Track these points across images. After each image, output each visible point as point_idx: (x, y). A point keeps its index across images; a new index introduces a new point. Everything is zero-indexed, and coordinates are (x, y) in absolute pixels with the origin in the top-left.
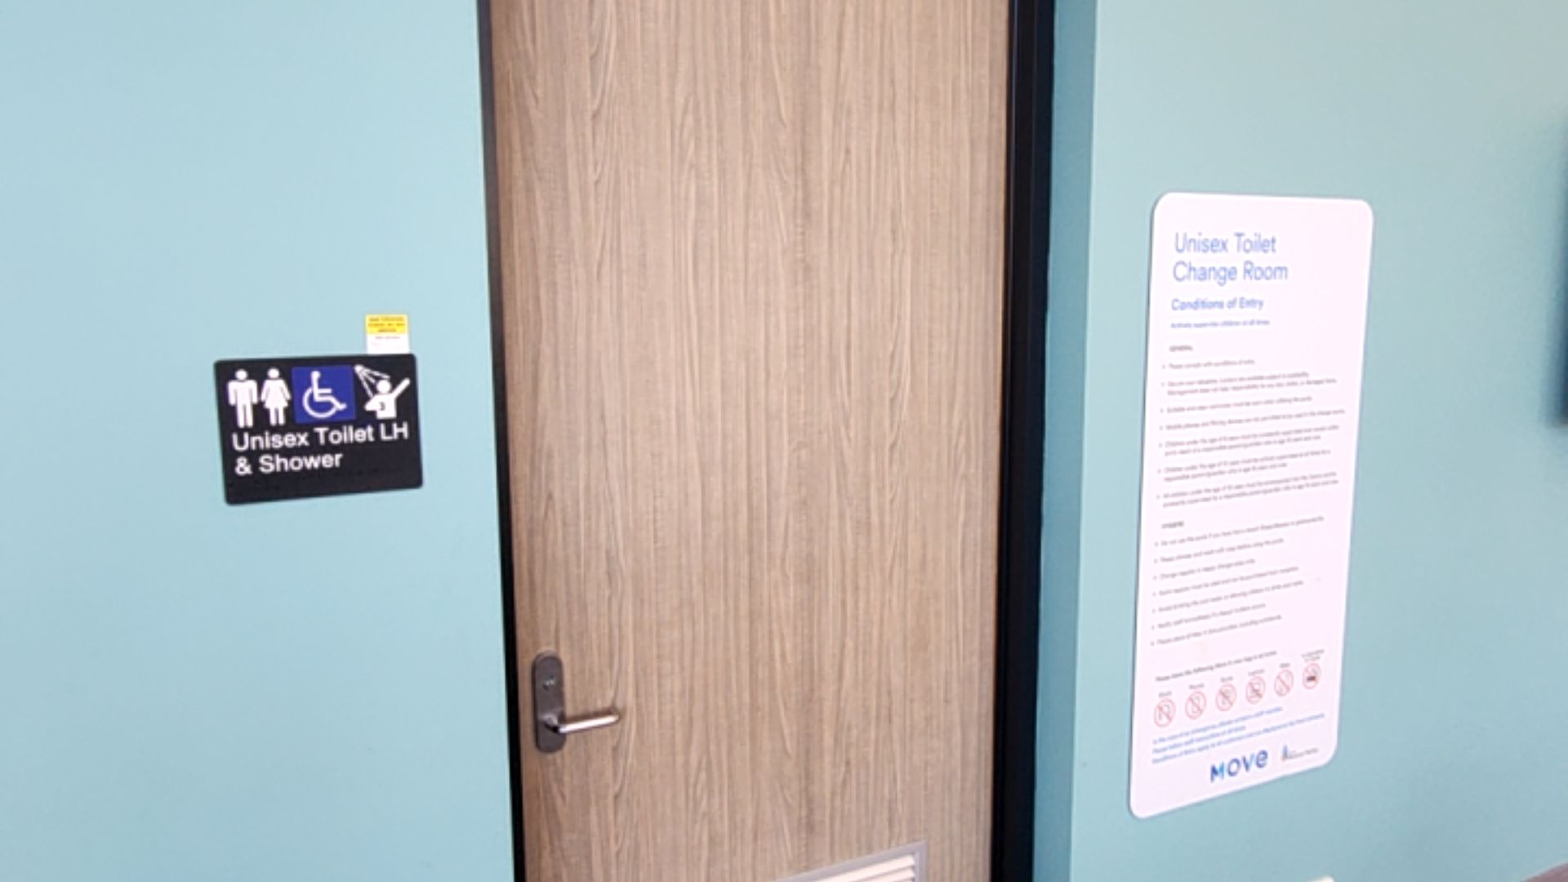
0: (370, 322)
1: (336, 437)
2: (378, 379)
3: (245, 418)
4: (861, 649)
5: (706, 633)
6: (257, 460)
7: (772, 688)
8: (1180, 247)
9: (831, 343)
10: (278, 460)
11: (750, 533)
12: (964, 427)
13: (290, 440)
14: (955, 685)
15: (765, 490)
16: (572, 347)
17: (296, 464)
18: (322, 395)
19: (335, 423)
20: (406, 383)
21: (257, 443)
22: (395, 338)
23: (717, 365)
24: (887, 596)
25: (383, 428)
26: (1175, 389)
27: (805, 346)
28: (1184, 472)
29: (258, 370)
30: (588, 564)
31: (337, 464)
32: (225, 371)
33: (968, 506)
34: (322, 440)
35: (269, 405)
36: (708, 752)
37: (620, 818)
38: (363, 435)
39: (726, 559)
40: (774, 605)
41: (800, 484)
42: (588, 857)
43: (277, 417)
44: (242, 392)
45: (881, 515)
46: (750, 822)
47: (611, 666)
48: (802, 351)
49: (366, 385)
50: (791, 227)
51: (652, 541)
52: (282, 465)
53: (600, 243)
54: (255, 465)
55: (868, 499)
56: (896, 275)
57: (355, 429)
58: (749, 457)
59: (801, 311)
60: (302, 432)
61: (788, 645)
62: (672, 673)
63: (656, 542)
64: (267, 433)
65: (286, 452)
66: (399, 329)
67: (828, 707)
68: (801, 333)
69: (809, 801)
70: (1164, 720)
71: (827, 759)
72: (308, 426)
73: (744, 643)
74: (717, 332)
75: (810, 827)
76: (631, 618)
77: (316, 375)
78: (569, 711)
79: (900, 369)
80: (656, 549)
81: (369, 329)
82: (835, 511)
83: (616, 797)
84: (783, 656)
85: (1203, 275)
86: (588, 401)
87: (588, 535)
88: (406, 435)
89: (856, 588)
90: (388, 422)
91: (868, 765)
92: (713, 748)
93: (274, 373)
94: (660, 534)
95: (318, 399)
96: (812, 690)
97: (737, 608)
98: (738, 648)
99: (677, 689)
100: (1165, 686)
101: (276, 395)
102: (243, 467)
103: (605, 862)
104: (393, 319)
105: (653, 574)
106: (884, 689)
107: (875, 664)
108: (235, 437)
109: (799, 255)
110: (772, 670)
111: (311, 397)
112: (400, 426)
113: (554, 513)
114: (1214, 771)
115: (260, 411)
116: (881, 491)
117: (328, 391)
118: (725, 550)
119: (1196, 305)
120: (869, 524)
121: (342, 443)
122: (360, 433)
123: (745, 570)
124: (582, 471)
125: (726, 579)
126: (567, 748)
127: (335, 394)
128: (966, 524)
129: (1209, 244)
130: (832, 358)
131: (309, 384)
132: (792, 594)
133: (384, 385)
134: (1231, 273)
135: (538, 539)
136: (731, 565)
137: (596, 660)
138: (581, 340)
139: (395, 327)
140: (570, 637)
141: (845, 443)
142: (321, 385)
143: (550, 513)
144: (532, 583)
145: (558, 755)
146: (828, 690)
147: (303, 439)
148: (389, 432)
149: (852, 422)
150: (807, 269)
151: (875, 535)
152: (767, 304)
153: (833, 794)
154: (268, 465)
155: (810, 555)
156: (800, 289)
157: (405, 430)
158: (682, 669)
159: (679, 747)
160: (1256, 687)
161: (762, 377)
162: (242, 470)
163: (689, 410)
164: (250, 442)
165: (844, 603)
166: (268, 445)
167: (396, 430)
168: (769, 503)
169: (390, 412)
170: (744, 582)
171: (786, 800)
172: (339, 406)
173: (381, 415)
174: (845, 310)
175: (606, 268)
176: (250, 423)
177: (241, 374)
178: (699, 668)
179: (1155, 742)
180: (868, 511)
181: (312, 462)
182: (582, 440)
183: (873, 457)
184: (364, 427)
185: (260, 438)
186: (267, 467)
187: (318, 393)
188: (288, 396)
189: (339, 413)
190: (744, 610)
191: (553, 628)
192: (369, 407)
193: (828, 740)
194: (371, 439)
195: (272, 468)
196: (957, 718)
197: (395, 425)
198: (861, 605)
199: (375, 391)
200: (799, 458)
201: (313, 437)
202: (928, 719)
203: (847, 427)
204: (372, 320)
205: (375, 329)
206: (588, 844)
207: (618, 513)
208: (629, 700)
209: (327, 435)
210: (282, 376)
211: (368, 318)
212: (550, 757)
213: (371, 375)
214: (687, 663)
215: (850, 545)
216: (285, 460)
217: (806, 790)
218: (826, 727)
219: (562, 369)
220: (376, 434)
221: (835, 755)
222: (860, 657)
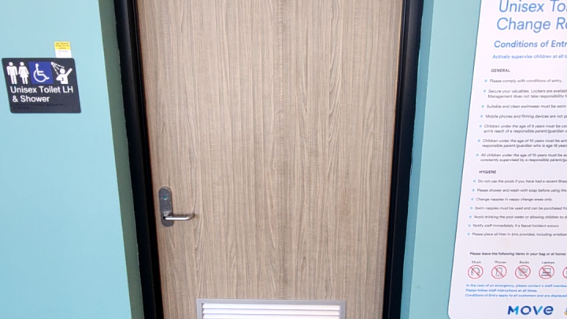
0: (56, 45)
1: (47, 90)
2: (60, 68)
3: (14, 81)
4: (312, 208)
5: (234, 189)
6: (20, 97)
7: (266, 218)
8: (503, 8)
9: (297, 63)
10: (27, 98)
11: (255, 148)
12: (373, 108)
13: (30, 90)
14: (364, 234)
15: (262, 130)
16: (171, 61)
17: (33, 99)
18: (40, 73)
19: (46, 85)
20: (70, 70)
21: (19, 90)
22: (66, 51)
23: (238, 72)
24: (327, 187)
25: (63, 88)
26: (493, 94)
27: (283, 64)
28: (499, 143)
29: (16, 62)
30: (181, 155)
31: (48, 101)
32: (6, 62)
33: (374, 149)
34: (42, 91)
35: (21, 76)
36: (236, 239)
37: (198, 258)
38: (56, 90)
39: (244, 160)
40: (267, 182)
41: (280, 129)
42: (185, 270)
43: (25, 81)
44: (12, 70)
45: (324, 148)
46: (256, 273)
47: (192, 197)
48: (281, 67)
49: (56, 70)
50: (276, 6)
51: (209, 147)
52: (28, 99)
53: (182, 15)
54: (19, 99)
55: (316, 140)
56: (334, 29)
57: (53, 88)
58: (254, 115)
59: (281, 47)
60: (34, 88)
61: (274, 201)
62: (219, 204)
63: (210, 148)
64: (22, 87)
65: (29, 95)
66: (67, 47)
67: (294, 232)
68: (281, 58)
69: (285, 271)
70: (475, 275)
71: (294, 255)
72: (37, 85)
73: (252, 197)
74: (238, 56)
75: (285, 281)
76: (200, 178)
77: (37, 65)
78: (175, 212)
79: (336, 79)
80: (211, 151)
81: (56, 47)
82: (298, 143)
83: (196, 249)
84: (272, 206)
85: (522, 26)
86: (179, 86)
87: (181, 142)
88: (72, 91)
89: (310, 181)
90: (65, 85)
91: (315, 261)
92: (238, 238)
93: (22, 64)
94: (212, 144)
95: (39, 75)
96: (286, 223)
97: (249, 182)
98: (249, 199)
99: (221, 211)
100: (476, 258)
101: (24, 72)
102: (15, 99)
103: (192, 274)
104: (64, 44)
105: (210, 162)
106: (324, 229)
107: (319, 217)
108: (11, 88)
109: (280, 20)
110: (266, 210)
111: (36, 74)
112: (70, 88)
113: (166, 131)
114: (510, 309)
115: (19, 77)
116: (324, 136)
117: (42, 72)
118: (243, 155)
119: (515, 44)
120: (316, 151)
121: (49, 93)
122: (55, 89)
123: (252, 164)
124: (177, 114)
125: (243, 167)
126: (174, 225)
127: (45, 73)
128: (373, 157)
129: (528, 7)
130: (298, 72)
131: (35, 69)
132: (276, 179)
133: (62, 71)
134: (546, 25)
135: (160, 141)
136: (246, 162)
137: (186, 192)
138: (175, 58)
139: (65, 47)
140: (175, 182)
141: (304, 111)
142: (40, 69)
143: (164, 130)
144: (158, 159)
145: (171, 227)
146: (295, 225)
147: (35, 90)
148: (66, 90)
149: (308, 103)
150: (284, 26)
151: (320, 158)
152: (263, 44)
153: (297, 270)
154: (25, 99)
155: (285, 163)
156: (280, 36)
157: (72, 89)
158: (224, 203)
159: (223, 235)
160: (548, 271)
161: (260, 78)
162: (15, 100)
163: (225, 91)
164: (17, 90)
165: (303, 186)
166: (23, 92)
167: (69, 89)
168: (264, 137)
169: (65, 82)
170: (252, 170)
171: (273, 267)
172: (47, 78)
173: (62, 83)
174: (305, 47)
175: (185, 26)
176: (16, 83)
177: (11, 64)
178: (231, 204)
179: (468, 285)
180: (317, 145)
181: (39, 99)
182: (177, 101)
183: (319, 119)
184: (57, 87)
185: (20, 89)
186: (23, 100)
187: (38, 72)
188: (28, 73)
189: (47, 80)
190: (252, 183)
191: (167, 177)
192: (58, 79)
193: (294, 246)
194: (59, 92)
195: (25, 101)
196: (365, 249)
197: (68, 87)
198: (312, 189)
199: (60, 73)
200: (279, 116)
201: (38, 90)
202: (349, 248)
203: (305, 104)
204: (57, 44)
205: (58, 47)
206: (185, 265)
207: (194, 134)
208: (200, 212)
209: (43, 89)
210: (25, 65)
211: (55, 43)
212: (168, 228)
213: (57, 66)
214: (226, 201)
215: (307, 160)
216: (29, 98)
217: (284, 265)
218: (293, 240)
219: (167, 70)
220: (61, 90)
221: (298, 253)
222: (311, 213)
